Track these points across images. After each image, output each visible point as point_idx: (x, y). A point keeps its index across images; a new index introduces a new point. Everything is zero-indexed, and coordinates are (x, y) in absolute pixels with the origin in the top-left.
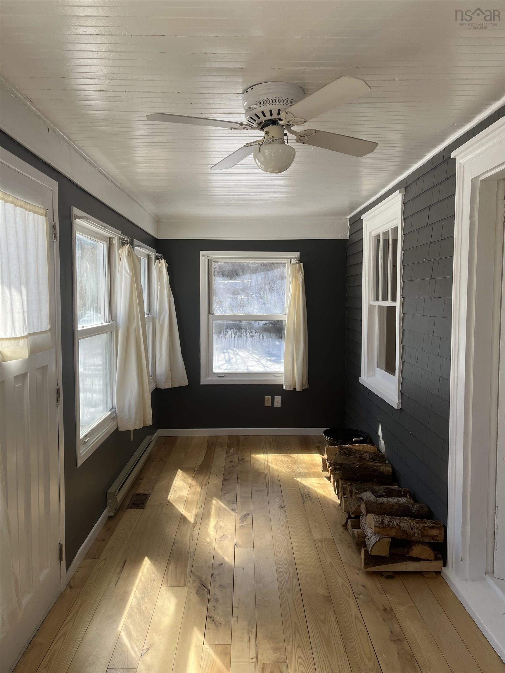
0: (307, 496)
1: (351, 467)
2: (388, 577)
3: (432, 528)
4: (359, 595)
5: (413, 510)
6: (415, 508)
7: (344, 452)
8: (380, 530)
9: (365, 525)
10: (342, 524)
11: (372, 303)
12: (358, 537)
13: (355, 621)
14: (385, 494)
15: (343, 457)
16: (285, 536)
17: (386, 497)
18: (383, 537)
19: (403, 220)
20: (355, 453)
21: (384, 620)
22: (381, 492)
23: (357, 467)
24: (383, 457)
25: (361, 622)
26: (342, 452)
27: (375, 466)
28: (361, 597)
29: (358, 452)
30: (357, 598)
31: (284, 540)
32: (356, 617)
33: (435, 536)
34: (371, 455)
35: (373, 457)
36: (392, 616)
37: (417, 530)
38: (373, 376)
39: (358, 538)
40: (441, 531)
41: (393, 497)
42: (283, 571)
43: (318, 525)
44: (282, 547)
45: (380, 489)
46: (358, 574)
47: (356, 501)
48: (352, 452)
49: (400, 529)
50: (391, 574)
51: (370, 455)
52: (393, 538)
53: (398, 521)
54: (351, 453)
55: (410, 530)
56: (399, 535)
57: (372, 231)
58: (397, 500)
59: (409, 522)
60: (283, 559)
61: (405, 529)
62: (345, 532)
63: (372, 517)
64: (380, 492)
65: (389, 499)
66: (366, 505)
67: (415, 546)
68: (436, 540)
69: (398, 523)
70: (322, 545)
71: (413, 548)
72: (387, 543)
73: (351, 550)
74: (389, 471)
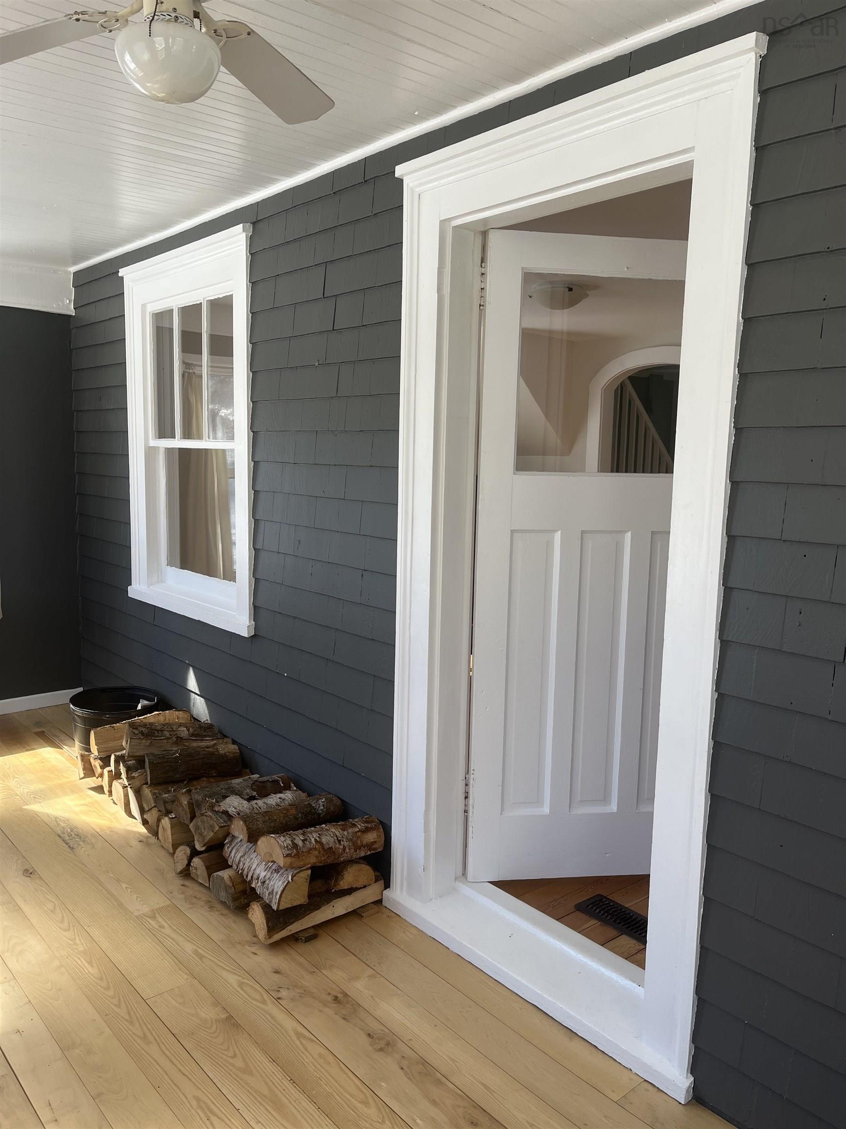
0: (72, 835)
1: (166, 757)
2: (309, 939)
3: (366, 830)
4: (279, 991)
5: (320, 809)
6: (320, 805)
7: (142, 733)
8: (293, 859)
9: (242, 859)
10: (178, 871)
11: (154, 443)
12: (233, 884)
13: (301, 1043)
14: (256, 793)
15: (146, 743)
16: (72, 928)
17: (259, 799)
18: (298, 870)
19: (248, 286)
20: (162, 731)
21: (344, 1019)
22: (248, 791)
23: (177, 755)
24: (211, 728)
25: (312, 1040)
26: (137, 734)
27: (208, 747)
28: (284, 993)
29: (167, 727)
30: (279, 998)
31: (74, 940)
32: (299, 1035)
33: (371, 843)
34: (191, 729)
35: (195, 731)
36: (352, 1005)
37: (347, 842)
38: (158, 582)
39: (233, 888)
40: (379, 832)
41: (268, 796)
42: (110, 1004)
43: (127, 886)
44: (79, 956)
45: (243, 788)
46: (256, 954)
47: (215, 820)
48: (155, 730)
49: (324, 849)
50: (312, 932)
51: (189, 729)
52: (313, 869)
53: (315, 835)
54: (154, 733)
55: (337, 846)
56: (323, 859)
57: (147, 303)
58: (280, 798)
59: (332, 832)
60: (96, 980)
61: (330, 846)
62: (188, 883)
63: (273, 841)
64: (246, 792)
65: (266, 800)
66: (245, 821)
67: (347, 870)
68: (374, 849)
69: (318, 839)
70: (159, 922)
71: (344, 874)
72: (305, 880)
73: (217, 913)
74: (234, 751)
